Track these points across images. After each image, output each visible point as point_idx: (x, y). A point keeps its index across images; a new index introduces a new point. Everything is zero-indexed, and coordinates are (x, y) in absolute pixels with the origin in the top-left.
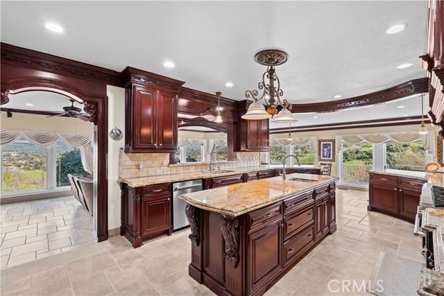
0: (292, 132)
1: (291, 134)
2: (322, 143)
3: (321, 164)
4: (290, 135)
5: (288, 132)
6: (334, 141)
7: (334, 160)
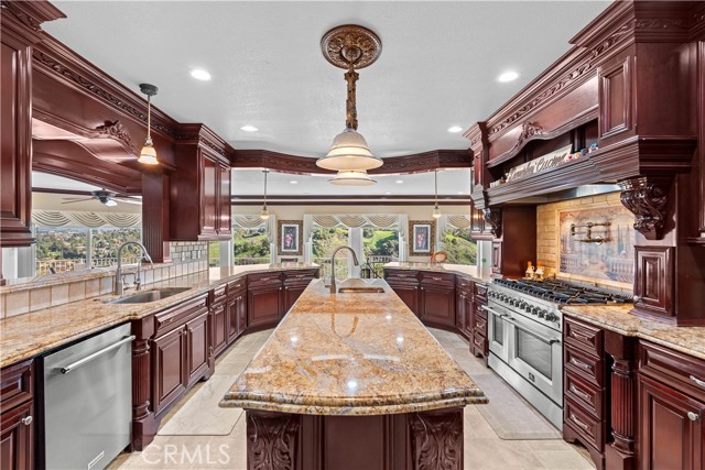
0: (268, 204)
1: (268, 207)
2: (283, 226)
3: (283, 260)
4: (265, 209)
5: (262, 204)
6: (301, 223)
7: (300, 253)
